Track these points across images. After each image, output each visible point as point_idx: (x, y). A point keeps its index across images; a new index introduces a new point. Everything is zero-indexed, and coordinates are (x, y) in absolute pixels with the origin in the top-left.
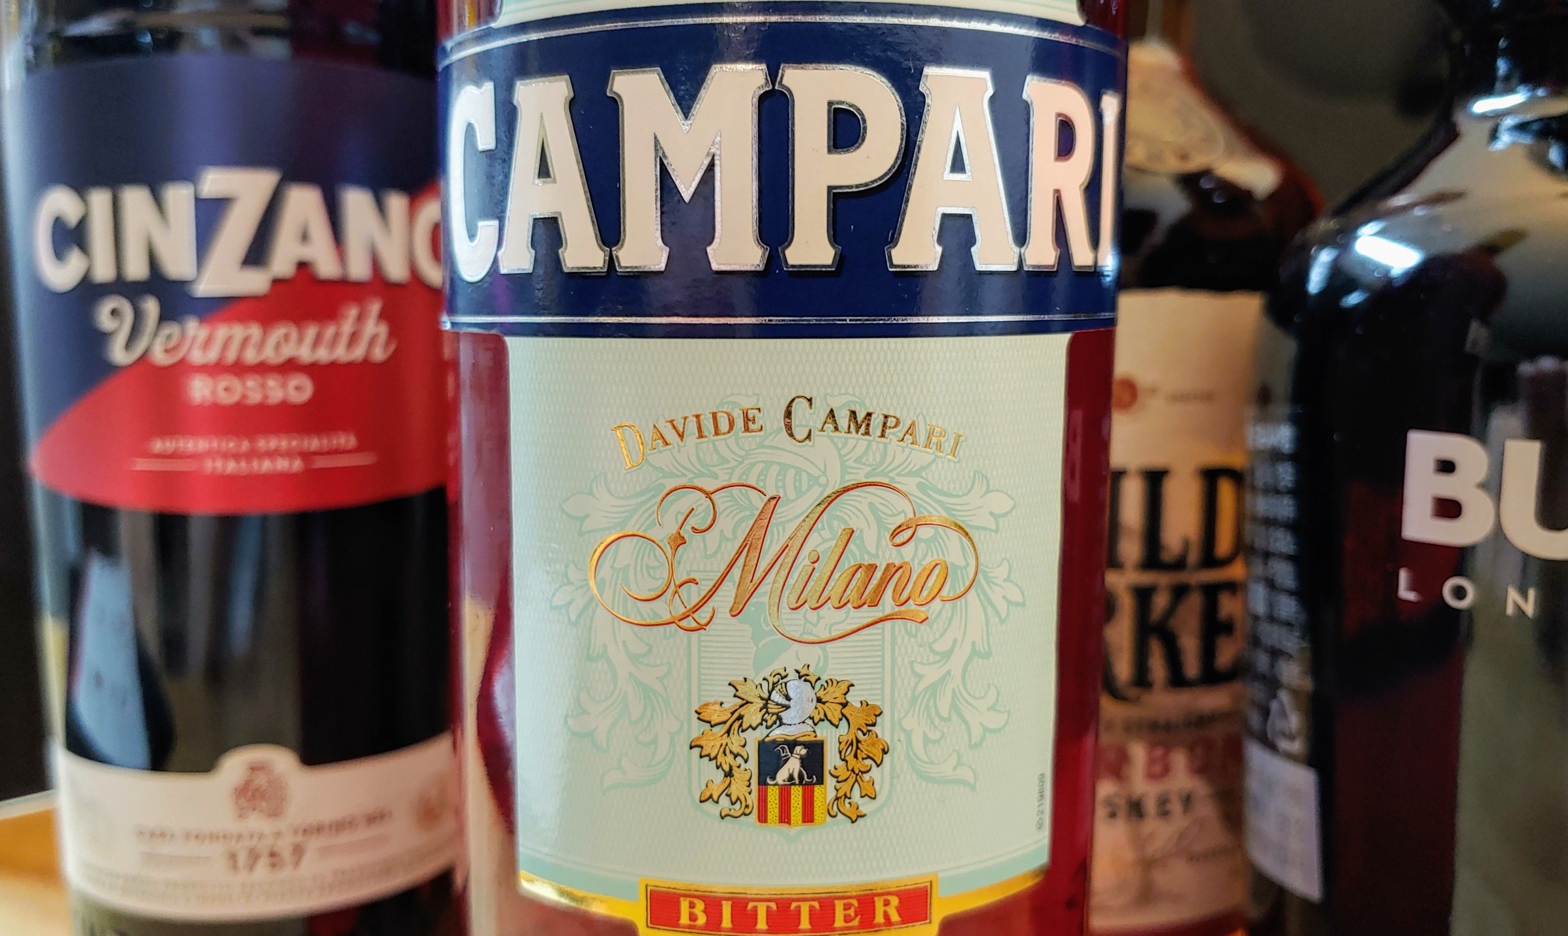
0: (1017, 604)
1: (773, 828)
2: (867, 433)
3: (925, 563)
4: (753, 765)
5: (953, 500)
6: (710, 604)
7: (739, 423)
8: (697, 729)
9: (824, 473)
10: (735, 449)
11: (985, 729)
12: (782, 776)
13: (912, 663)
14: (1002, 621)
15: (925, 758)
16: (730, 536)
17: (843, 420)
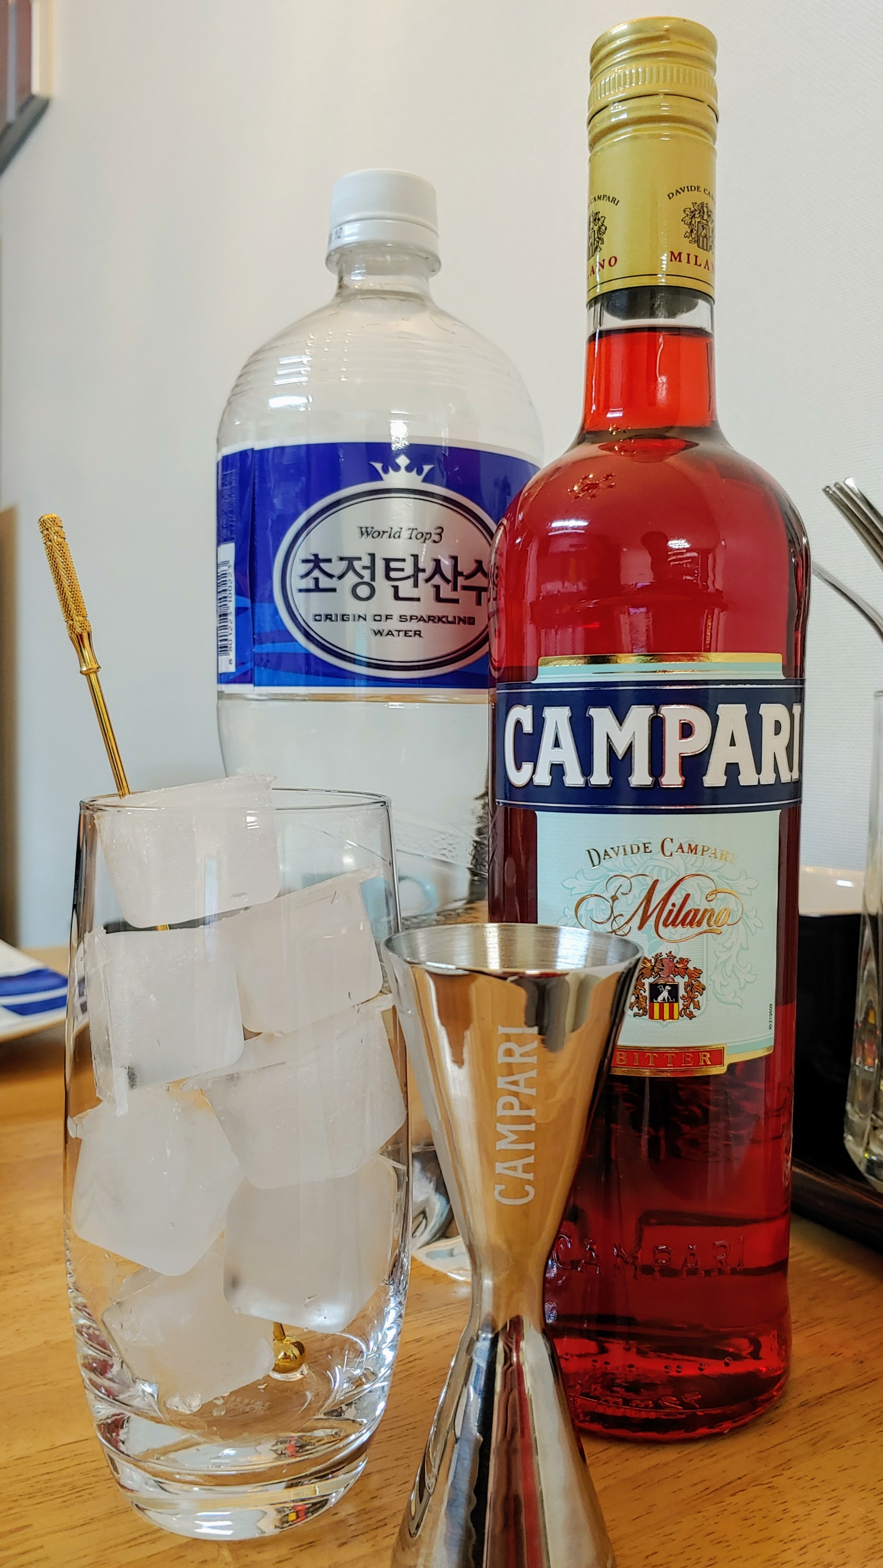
0: (759, 927)
2: (696, 853)
3: (721, 908)
5: (732, 882)
6: (630, 924)
7: (642, 849)
9: (678, 870)
10: (640, 860)
11: (747, 982)
13: (715, 951)
14: (753, 935)
15: (720, 993)
16: (637, 896)
17: (686, 848)
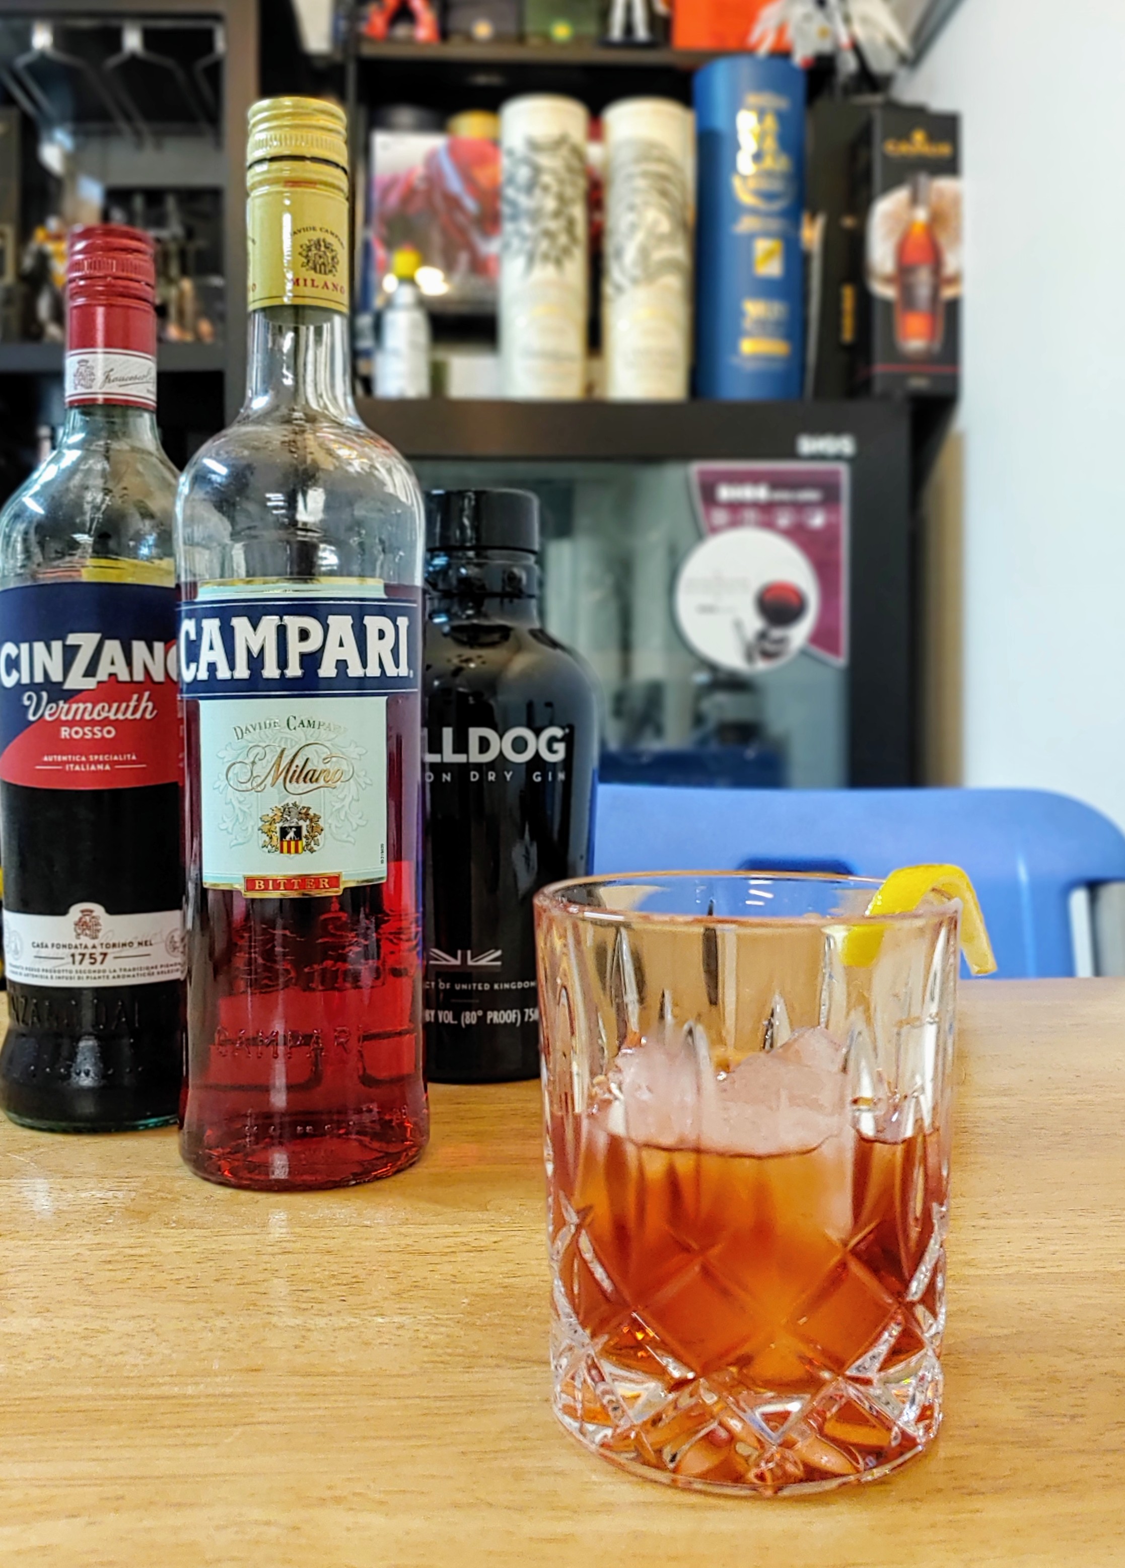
1: (286, 854)
4: (278, 835)
8: (260, 824)
12: (288, 838)
